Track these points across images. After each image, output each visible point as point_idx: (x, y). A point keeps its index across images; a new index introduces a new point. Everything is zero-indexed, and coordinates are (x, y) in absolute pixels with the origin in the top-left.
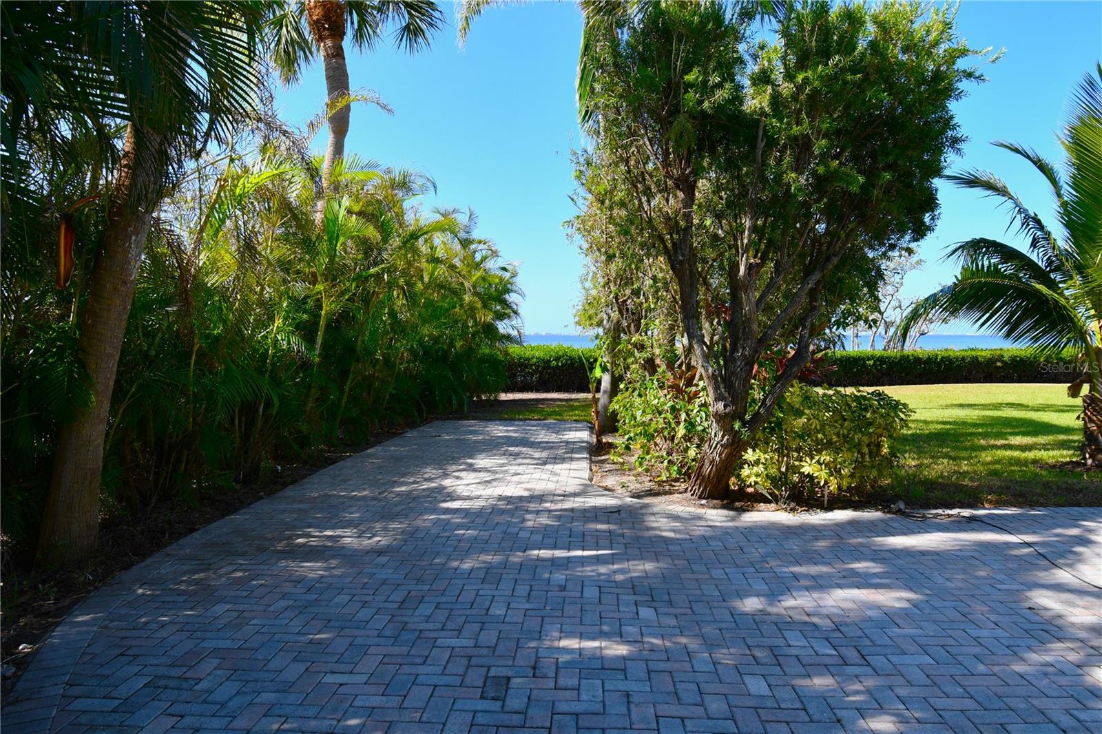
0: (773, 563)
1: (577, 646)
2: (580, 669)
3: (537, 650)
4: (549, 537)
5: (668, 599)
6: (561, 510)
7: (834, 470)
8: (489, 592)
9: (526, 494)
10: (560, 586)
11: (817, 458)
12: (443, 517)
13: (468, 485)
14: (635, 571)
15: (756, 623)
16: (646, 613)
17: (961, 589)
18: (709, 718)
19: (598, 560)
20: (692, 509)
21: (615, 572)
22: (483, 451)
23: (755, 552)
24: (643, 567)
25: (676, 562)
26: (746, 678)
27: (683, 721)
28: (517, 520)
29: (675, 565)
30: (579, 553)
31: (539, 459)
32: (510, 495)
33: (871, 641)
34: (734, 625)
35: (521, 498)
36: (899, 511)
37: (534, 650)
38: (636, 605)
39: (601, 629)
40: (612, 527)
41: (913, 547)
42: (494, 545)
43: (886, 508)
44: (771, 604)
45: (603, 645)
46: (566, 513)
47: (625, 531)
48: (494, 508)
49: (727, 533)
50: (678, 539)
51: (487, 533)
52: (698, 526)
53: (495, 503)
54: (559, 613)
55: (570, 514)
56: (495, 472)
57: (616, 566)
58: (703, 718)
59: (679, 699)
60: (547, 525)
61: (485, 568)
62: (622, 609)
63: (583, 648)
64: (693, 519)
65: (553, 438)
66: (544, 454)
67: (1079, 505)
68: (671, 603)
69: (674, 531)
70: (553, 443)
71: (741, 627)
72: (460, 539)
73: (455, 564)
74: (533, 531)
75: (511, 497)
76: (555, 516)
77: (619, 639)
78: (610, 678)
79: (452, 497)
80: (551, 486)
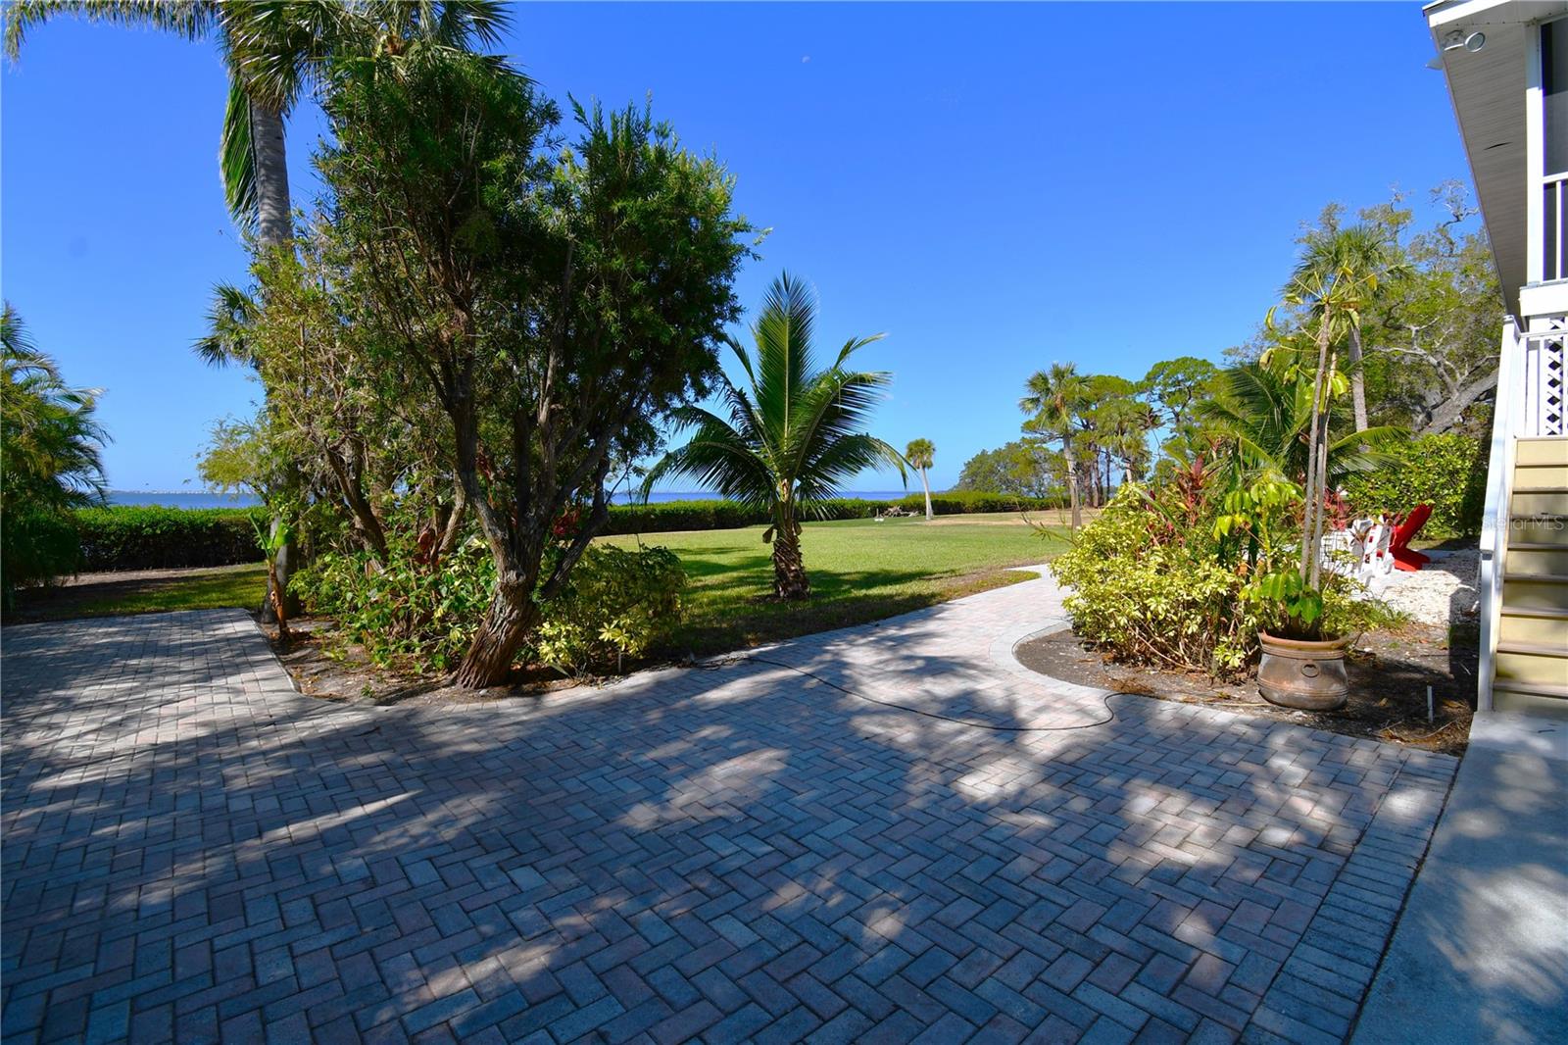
0: (626, 754)
1: (463, 983)
2: (497, 1024)
3: (401, 1022)
4: (292, 799)
5: (538, 845)
6: (283, 747)
7: (632, 633)
8: (237, 937)
9: (201, 732)
10: (364, 880)
11: (615, 622)
12: (51, 808)
13: (78, 736)
14: (465, 815)
15: (666, 839)
16: (525, 877)
17: (805, 734)
18: (727, 1015)
19: (395, 814)
20: (477, 705)
21: (435, 825)
22: (78, 673)
23: (598, 744)
24: (471, 807)
25: (510, 784)
26: (715, 924)
27: (701, 1039)
28: (212, 782)
29: (512, 790)
30: (357, 812)
31: (194, 671)
32: (172, 739)
33: (789, 819)
34: (645, 854)
35: (197, 741)
36: (692, 664)
37: (395, 1023)
38: (501, 869)
39: (480, 933)
40: (385, 756)
41: (733, 699)
42: (192, 840)
43: (676, 661)
44: (664, 808)
45: (502, 961)
46: (294, 751)
47: (407, 757)
48: (152, 768)
49: (544, 728)
50: (489, 751)
51: (165, 820)
52: (502, 726)
53: (150, 759)
54: (394, 932)
55: (301, 750)
56: (125, 706)
57: (431, 817)
58: (721, 1020)
59: (669, 1004)
60: (272, 778)
61: (199, 889)
62: (489, 885)
63: (477, 983)
64: (489, 718)
65: (199, 636)
66: (199, 663)
67: (811, 633)
68: (547, 850)
69: (476, 740)
70: (204, 643)
71: (656, 853)
72: (114, 845)
73: (129, 899)
74: (254, 794)
75: (176, 743)
76: (279, 760)
77: (518, 939)
78: (553, 1017)
79: (54, 765)
80: (240, 711)
